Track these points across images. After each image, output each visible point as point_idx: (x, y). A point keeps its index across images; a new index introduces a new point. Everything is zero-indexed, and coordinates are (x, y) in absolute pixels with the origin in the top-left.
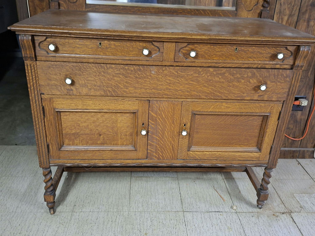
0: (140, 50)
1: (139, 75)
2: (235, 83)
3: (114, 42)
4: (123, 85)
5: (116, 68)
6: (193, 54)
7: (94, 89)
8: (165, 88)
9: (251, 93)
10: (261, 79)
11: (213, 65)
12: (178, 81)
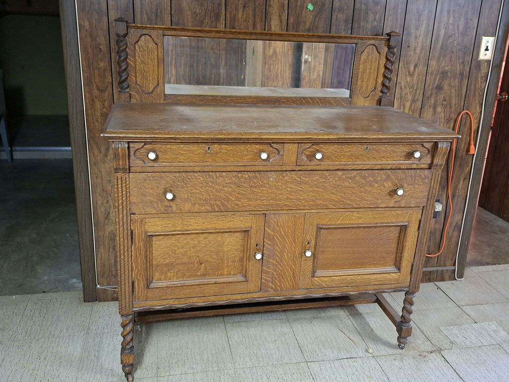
0: (256, 153)
1: (254, 183)
2: (368, 188)
3: (225, 146)
4: (234, 196)
5: (228, 177)
6: (319, 156)
7: (199, 204)
8: (285, 198)
9: (386, 199)
10: (396, 181)
11: (342, 167)
12: (301, 189)
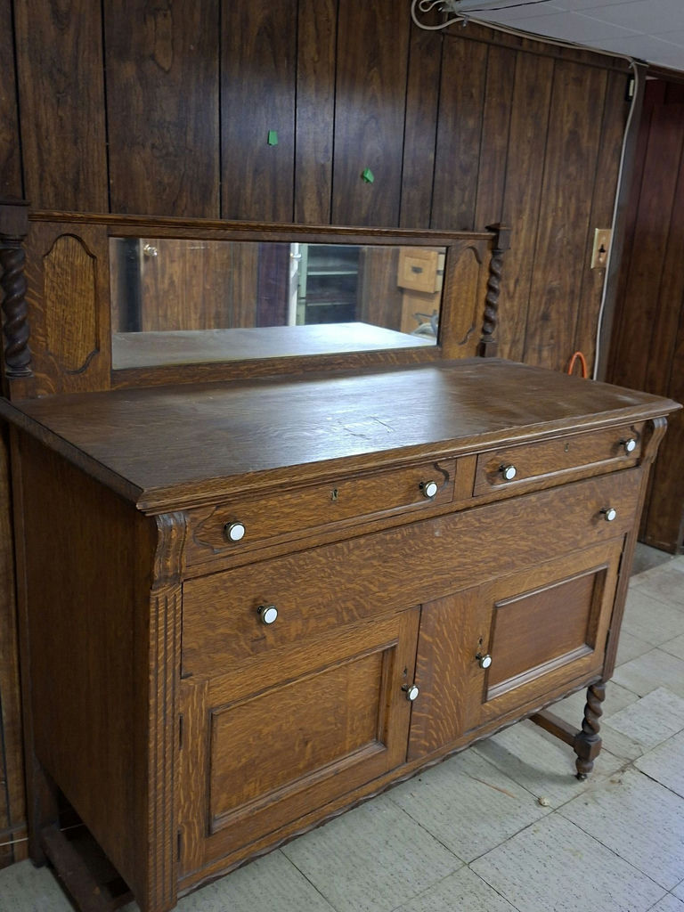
0: (413, 486)
1: (410, 548)
4: (377, 583)
5: (368, 545)
7: (316, 616)
9: (588, 531)
10: (602, 497)
